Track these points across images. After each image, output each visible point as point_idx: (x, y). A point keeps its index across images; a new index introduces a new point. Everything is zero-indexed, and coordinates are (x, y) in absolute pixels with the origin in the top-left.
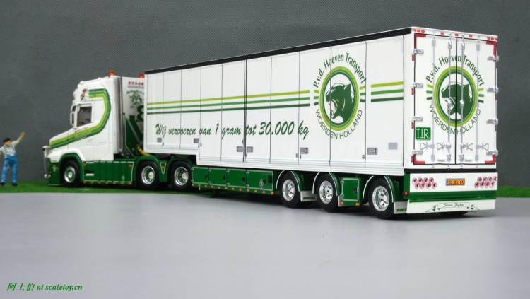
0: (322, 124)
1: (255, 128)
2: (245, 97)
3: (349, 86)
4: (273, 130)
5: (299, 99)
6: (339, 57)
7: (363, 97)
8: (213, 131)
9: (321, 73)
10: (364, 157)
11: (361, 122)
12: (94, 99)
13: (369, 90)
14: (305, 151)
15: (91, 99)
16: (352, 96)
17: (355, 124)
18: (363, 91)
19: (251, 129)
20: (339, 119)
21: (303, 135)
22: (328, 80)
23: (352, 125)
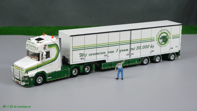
0: (158, 44)
1: (135, 48)
2: (131, 40)
3: (166, 36)
4: (142, 48)
5: (151, 40)
6: (164, 30)
7: (170, 38)
8: (115, 51)
9: (158, 33)
10: (170, 50)
11: (169, 43)
12: (51, 48)
13: (171, 36)
14: (153, 51)
15: (49, 48)
16: (167, 38)
17: (168, 43)
18: (170, 36)
19: (133, 49)
20: (163, 43)
21: (152, 48)
22: (161, 34)
23: (167, 44)
